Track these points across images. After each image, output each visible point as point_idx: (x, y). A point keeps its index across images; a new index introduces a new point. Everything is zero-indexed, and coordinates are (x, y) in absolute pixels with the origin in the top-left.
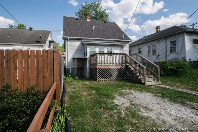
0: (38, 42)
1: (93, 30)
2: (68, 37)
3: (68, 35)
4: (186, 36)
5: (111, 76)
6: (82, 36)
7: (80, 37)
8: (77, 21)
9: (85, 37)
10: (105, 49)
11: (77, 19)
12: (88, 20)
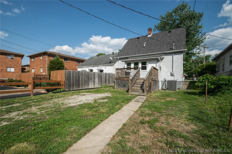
0: (110, 63)
1: (145, 46)
2: (118, 58)
3: (119, 55)
5: (125, 86)
6: (129, 55)
7: (127, 56)
9: (131, 55)
10: (139, 64)
11: (138, 38)
12: (149, 36)
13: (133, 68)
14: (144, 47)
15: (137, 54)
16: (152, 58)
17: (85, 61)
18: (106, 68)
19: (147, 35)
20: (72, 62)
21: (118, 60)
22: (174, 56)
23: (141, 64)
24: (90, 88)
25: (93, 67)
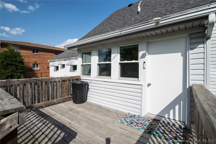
10: (113, 56)
20: (47, 54)
23: (119, 56)
25: (65, 60)
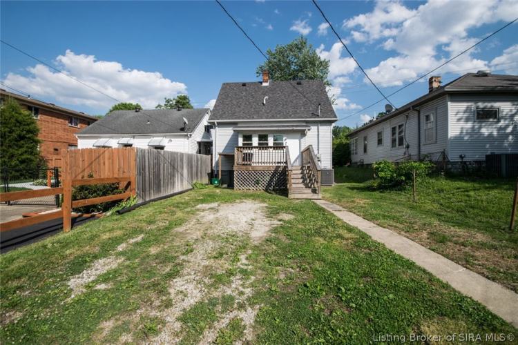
0: (182, 129)
1: (265, 102)
2: (216, 121)
3: (216, 117)
4: (449, 103)
5: (258, 183)
6: (239, 118)
7: (235, 119)
8: (244, 87)
9: (243, 118)
10: (269, 138)
11: (244, 85)
12: (264, 84)
13: (257, 147)
14: (263, 103)
15: (255, 117)
16: (295, 128)
17: (95, 120)
18: (171, 141)
19: (261, 83)
20: (54, 119)
21: (215, 127)
22: (320, 127)
23: (273, 139)
24: (180, 190)
25: (134, 137)
